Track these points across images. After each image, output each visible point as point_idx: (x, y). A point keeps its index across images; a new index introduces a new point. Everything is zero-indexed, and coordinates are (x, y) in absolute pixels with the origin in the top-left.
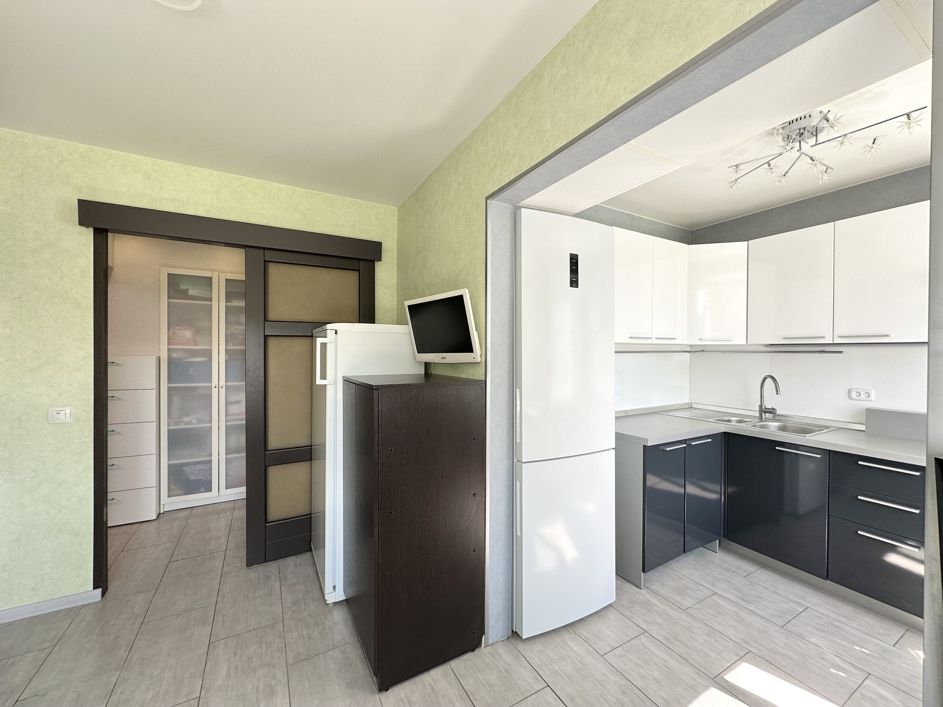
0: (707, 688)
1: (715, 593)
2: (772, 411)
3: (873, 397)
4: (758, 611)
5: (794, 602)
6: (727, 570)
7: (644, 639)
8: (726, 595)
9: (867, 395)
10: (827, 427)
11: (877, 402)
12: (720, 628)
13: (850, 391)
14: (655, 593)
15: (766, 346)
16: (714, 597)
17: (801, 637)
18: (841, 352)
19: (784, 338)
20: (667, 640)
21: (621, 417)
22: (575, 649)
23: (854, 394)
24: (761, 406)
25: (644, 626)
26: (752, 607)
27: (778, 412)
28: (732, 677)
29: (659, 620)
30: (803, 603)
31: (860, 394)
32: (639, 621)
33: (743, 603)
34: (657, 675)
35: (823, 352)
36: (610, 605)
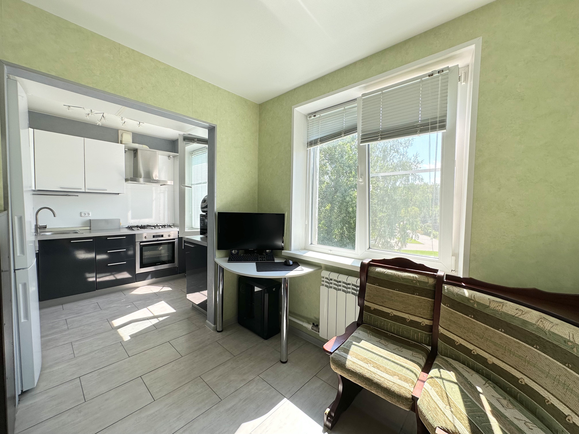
0: (116, 331)
2: (44, 227)
3: (90, 215)
4: (88, 312)
9: (88, 214)
11: (92, 217)
13: (81, 213)
18: (77, 196)
19: (61, 188)
23: (83, 214)
24: (36, 225)
26: (84, 313)
28: (115, 326)
31: (85, 214)
35: (68, 195)
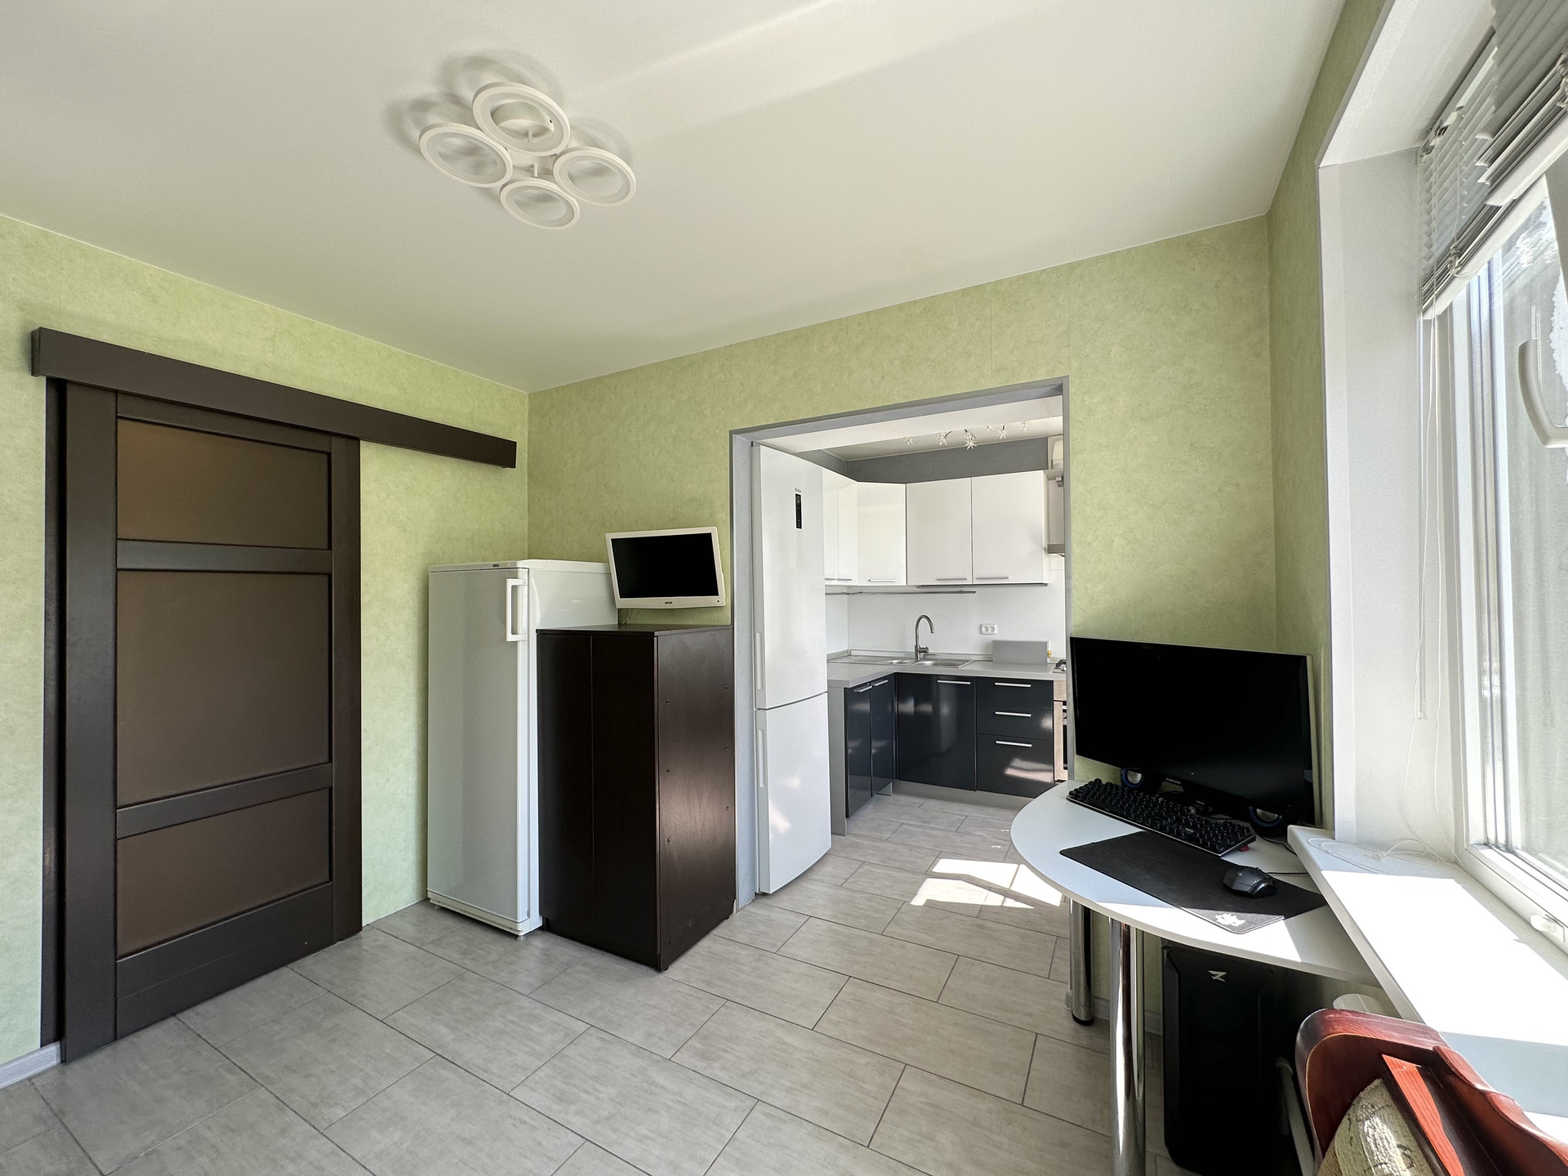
0: (924, 880)
1: (903, 824)
2: (925, 651)
3: (996, 631)
4: (936, 827)
5: (957, 814)
6: (903, 806)
7: (866, 867)
8: (910, 823)
9: (993, 629)
10: (967, 661)
11: (1001, 634)
12: (916, 844)
13: (980, 627)
14: (858, 836)
15: (918, 587)
16: (904, 826)
17: (970, 834)
18: (974, 592)
19: (937, 580)
20: (884, 862)
21: (831, 659)
22: (817, 888)
23: (984, 630)
24: (916, 647)
25: (862, 859)
26: (932, 825)
27: (930, 651)
28: (937, 869)
29: (870, 852)
30: (963, 813)
31: (987, 629)
32: (856, 857)
33: (924, 824)
34: (887, 883)
35: (962, 592)
36: (826, 854)
